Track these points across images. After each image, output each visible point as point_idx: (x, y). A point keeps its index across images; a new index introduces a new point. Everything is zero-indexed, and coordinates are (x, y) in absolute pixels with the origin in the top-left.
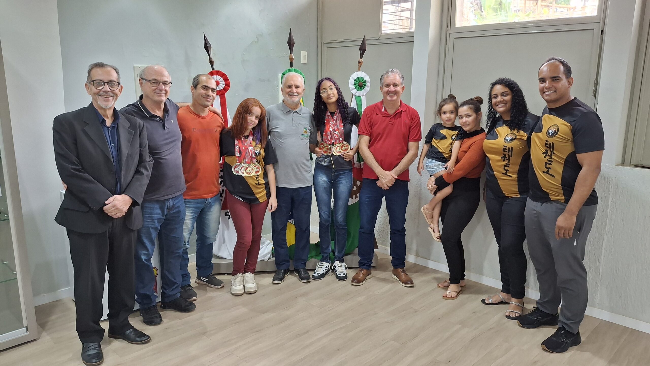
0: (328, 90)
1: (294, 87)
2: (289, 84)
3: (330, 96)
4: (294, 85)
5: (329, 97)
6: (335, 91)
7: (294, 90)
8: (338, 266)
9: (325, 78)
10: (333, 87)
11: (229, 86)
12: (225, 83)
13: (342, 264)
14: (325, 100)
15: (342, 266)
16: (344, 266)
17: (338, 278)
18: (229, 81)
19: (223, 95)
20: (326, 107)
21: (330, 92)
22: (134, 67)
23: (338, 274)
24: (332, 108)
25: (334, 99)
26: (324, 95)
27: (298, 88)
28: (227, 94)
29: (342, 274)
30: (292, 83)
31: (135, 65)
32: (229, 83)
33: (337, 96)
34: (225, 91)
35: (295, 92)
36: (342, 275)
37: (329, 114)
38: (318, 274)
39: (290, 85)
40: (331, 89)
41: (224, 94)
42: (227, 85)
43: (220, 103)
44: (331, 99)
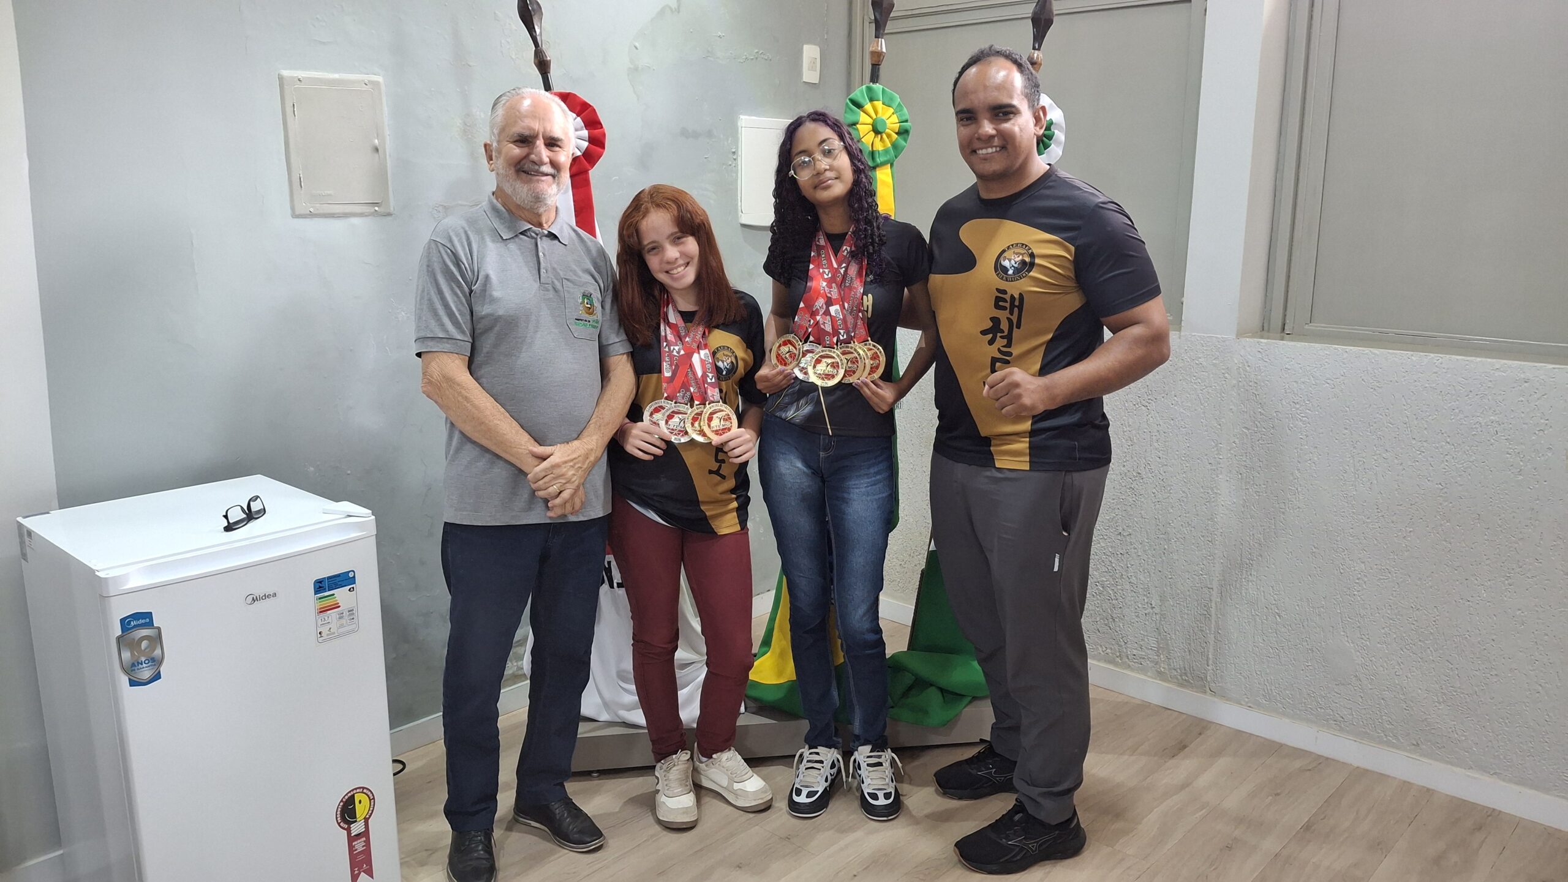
0: (818, 156)
1: (540, 143)
2: (518, 129)
3: (822, 178)
4: (541, 136)
5: (819, 183)
6: (843, 161)
7: (545, 154)
8: (868, 765)
9: (809, 116)
10: (837, 144)
11: (603, 148)
12: (589, 133)
13: (880, 757)
14: (807, 191)
15: (880, 764)
16: (887, 764)
17: (869, 809)
18: (602, 127)
19: (581, 176)
20: (817, 219)
21: (823, 163)
22: (281, 79)
23: (868, 793)
24: (834, 222)
25: (839, 189)
26: (804, 177)
27: (557, 149)
28: (595, 174)
29: (880, 794)
30: (536, 126)
31: (286, 73)
32: (604, 135)
33: (848, 175)
34: (589, 162)
35: (546, 160)
36: (882, 801)
37: (822, 242)
38: (809, 795)
39: (527, 133)
40: (828, 153)
41: (586, 172)
42: (597, 142)
43: (574, 201)
44: (828, 187)
